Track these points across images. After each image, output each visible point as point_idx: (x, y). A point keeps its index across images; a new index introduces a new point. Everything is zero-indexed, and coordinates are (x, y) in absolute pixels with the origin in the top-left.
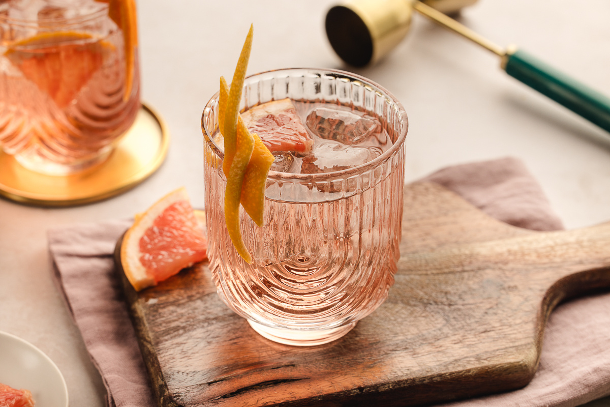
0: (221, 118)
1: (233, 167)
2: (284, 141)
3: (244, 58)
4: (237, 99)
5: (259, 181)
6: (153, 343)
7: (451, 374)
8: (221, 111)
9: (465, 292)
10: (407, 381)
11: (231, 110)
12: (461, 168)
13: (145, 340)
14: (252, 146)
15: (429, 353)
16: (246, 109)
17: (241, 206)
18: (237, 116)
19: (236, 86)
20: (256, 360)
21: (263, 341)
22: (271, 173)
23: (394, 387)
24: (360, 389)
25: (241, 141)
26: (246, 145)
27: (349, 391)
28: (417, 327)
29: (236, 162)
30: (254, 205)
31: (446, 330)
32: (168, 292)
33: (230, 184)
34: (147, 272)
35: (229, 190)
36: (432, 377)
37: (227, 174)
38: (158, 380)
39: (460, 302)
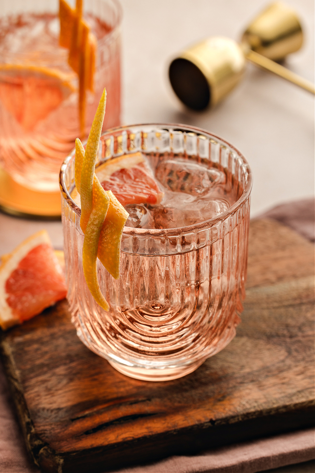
0: (77, 177)
1: (90, 224)
2: (136, 195)
3: (98, 122)
4: (92, 161)
5: (114, 237)
6: (20, 381)
7: (296, 405)
8: (77, 172)
9: (303, 325)
10: (254, 413)
11: (87, 171)
12: (294, 205)
13: (12, 377)
14: (107, 205)
15: (274, 385)
16: (101, 164)
17: (98, 260)
18: (92, 176)
19: (91, 148)
20: (115, 396)
21: (121, 376)
22: (126, 229)
23: (243, 419)
24: (211, 421)
25: (96, 200)
26: (101, 204)
27: (201, 424)
28: (261, 359)
29: (92, 220)
30: (111, 259)
31: (288, 362)
32: (33, 330)
33: (87, 239)
34: (14, 313)
35: (87, 246)
36: (278, 409)
37: (84, 229)
38: (24, 417)
39: (300, 334)
